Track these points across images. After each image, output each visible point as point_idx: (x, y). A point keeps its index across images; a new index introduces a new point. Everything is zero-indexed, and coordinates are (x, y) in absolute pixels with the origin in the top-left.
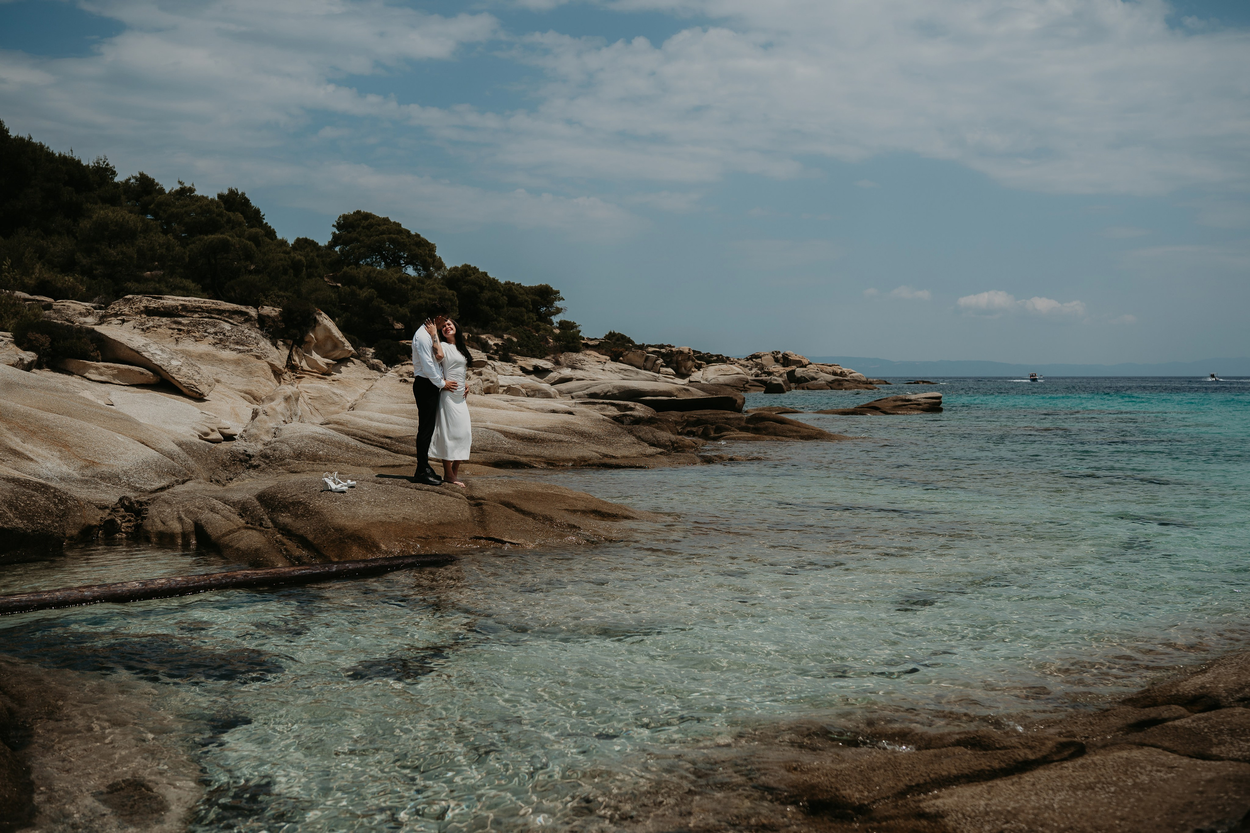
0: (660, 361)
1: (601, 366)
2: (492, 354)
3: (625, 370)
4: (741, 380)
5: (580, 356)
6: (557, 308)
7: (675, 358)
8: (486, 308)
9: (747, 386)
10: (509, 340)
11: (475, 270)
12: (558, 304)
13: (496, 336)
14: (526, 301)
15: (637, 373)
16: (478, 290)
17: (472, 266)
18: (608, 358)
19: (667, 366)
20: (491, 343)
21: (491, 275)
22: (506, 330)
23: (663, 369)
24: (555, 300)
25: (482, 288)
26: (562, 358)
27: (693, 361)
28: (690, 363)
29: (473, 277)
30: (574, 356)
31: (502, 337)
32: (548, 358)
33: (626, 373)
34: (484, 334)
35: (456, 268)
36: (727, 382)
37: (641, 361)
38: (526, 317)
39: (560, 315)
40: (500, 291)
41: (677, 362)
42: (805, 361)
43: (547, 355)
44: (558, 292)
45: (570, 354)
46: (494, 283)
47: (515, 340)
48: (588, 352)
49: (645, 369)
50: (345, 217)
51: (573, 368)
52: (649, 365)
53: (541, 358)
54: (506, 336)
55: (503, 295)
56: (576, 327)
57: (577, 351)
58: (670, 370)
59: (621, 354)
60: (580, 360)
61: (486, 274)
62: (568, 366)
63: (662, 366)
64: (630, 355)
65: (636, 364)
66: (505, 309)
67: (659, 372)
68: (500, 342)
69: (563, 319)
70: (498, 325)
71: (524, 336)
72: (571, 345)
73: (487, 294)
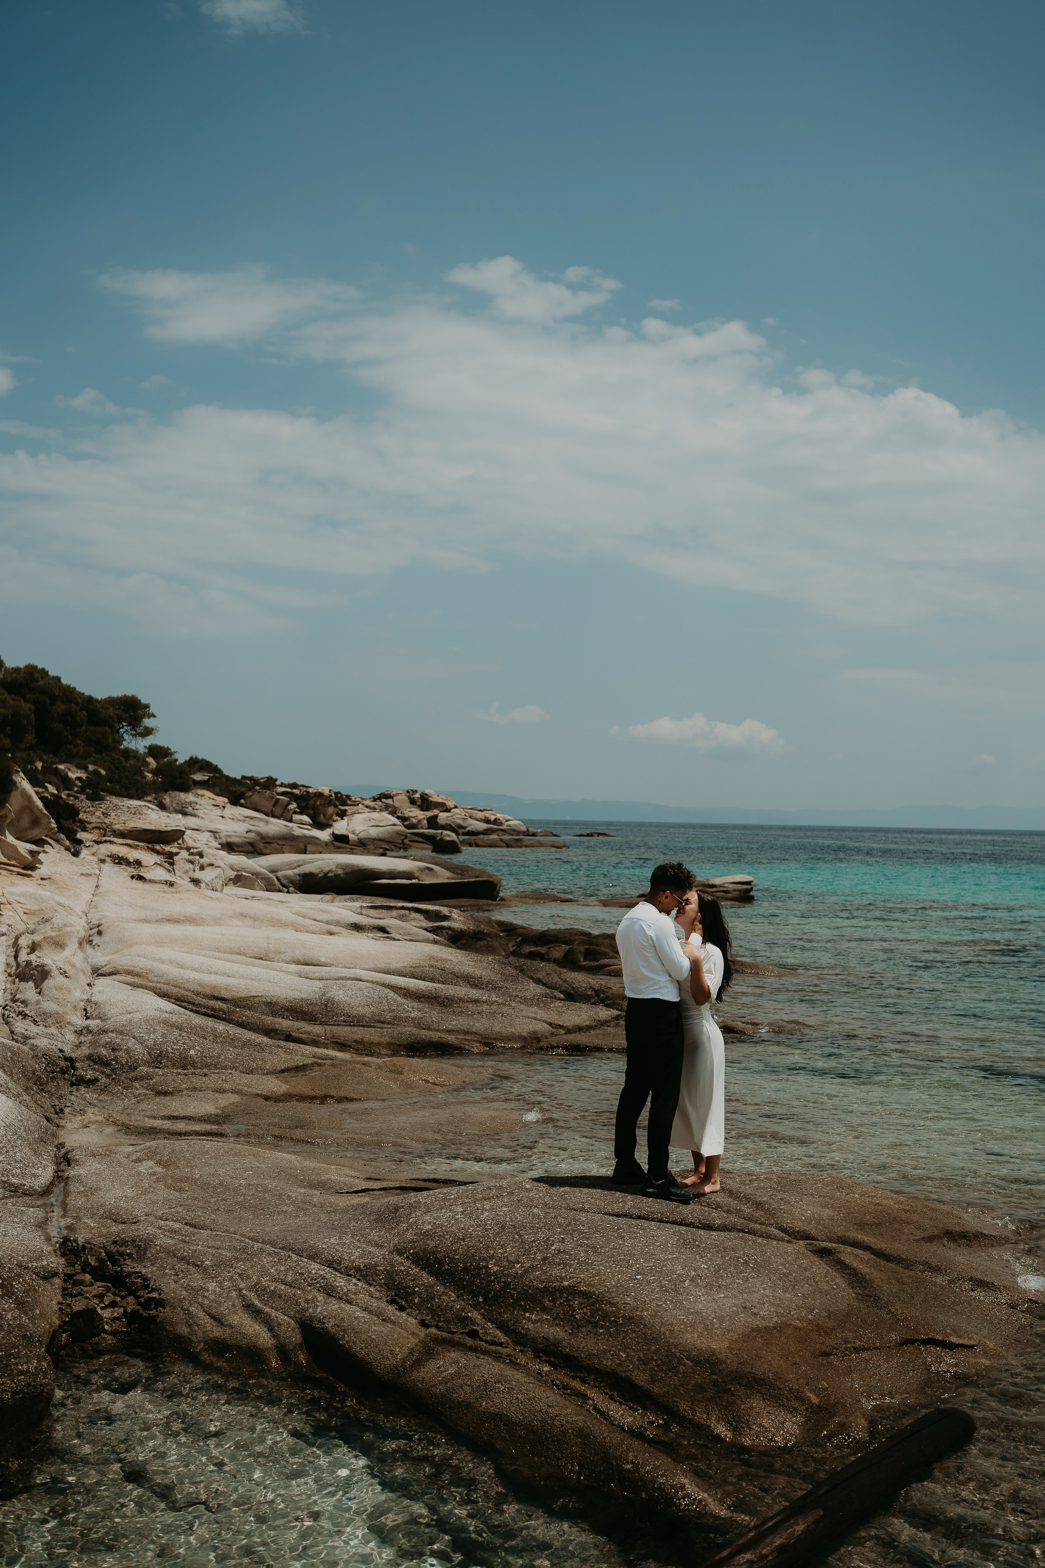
0: (293, 806)
1: (219, 812)
2: (77, 792)
3: (252, 818)
4: (398, 833)
5: (189, 797)
6: (146, 728)
7: (311, 802)
8: (59, 726)
9: (406, 841)
10: (95, 772)
11: (44, 672)
12: (148, 722)
13: (79, 767)
14: (111, 718)
15: (267, 822)
16: (48, 701)
17: (40, 667)
18: (226, 800)
19: (301, 813)
20: (72, 775)
21: (64, 681)
22: (86, 756)
23: (296, 817)
24: (143, 716)
25: (53, 698)
26: (167, 800)
27: (336, 806)
28: (331, 810)
29: (41, 683)
30: (183, 796)
31: (86, 769)
32: (149, 798)
33: (252, 822)
34: (61, 763)
35: (17, 670)
36: (381, 836)
37: (268, 806)
38: (110, 740)
39: (150, 737)
40: (77, 704)
41: (314, 808)
43: (147, 794)
44: (147, 706)
45: (177, 793)
46: (69, 693)
47: (103, 772)
48: (200, 792)
49: (274, 816)
51: (185, 814)
52: (278, 810)
53: (139, 798)
54: (91, 767)
55: (81, 710)
56: (171, 754)
57: (185, 789)
58: (305, 818)
59: (242, 795)
60: (190, 803)
61: (58, 679)
62: (178, 812)
63: (295, 812)
64: (256, 798)
65: (263, 809)
66: (84, 728)
67: (291, 821)
68: (84, 776)
69: (155, 742)
70: (75, 750)
71: (112, 766)
72: (178, 781)
73: (60, 707)
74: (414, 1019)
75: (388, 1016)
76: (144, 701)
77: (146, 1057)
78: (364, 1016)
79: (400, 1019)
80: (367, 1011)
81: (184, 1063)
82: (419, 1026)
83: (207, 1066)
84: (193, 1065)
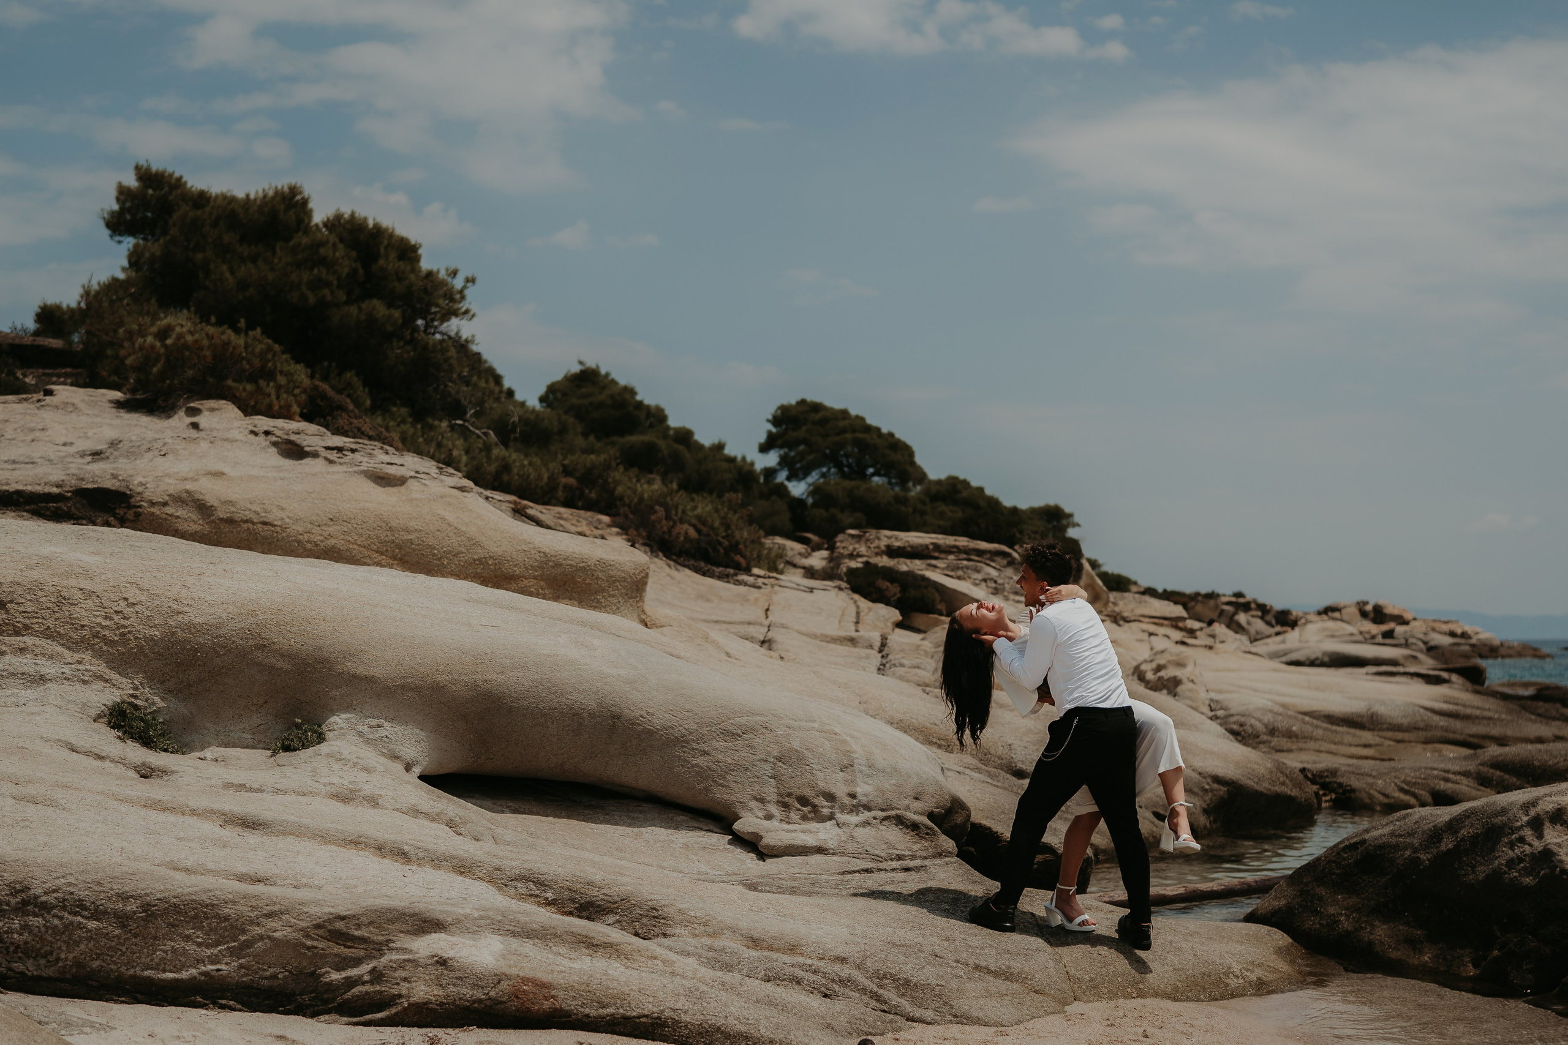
11: (966, 484)
12: (1073, 533)
17: (961, 478)
21: (988, 492)
24: (1067, 526)
29: (964, 494)
42: (1408, 616)
44: (1071, 515)
46: (994, 503)
50: (784, 409)
52: (1224, 620)
61: (981, 490)
65: (1206, 619)
74: (1442, 727)
75: (1421, 725)
76: (1067, 510)
77: (1264, 730)
78: (1402, 725)
79: (1431, 726)
80: (1405, 721)
81: (1290, 735)
82: (1446, 731)
83: (1305, 737)
84: (1296, 736)
